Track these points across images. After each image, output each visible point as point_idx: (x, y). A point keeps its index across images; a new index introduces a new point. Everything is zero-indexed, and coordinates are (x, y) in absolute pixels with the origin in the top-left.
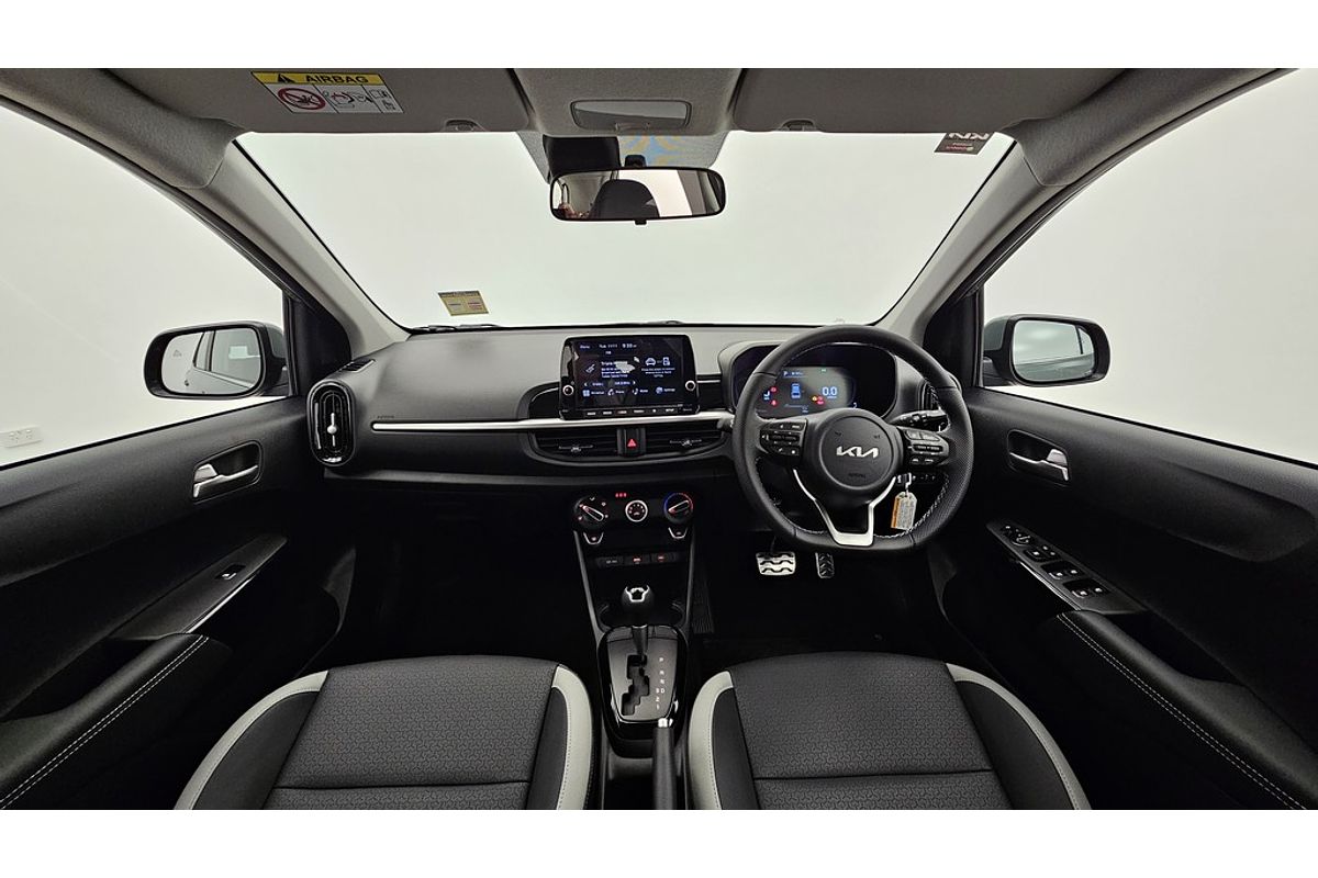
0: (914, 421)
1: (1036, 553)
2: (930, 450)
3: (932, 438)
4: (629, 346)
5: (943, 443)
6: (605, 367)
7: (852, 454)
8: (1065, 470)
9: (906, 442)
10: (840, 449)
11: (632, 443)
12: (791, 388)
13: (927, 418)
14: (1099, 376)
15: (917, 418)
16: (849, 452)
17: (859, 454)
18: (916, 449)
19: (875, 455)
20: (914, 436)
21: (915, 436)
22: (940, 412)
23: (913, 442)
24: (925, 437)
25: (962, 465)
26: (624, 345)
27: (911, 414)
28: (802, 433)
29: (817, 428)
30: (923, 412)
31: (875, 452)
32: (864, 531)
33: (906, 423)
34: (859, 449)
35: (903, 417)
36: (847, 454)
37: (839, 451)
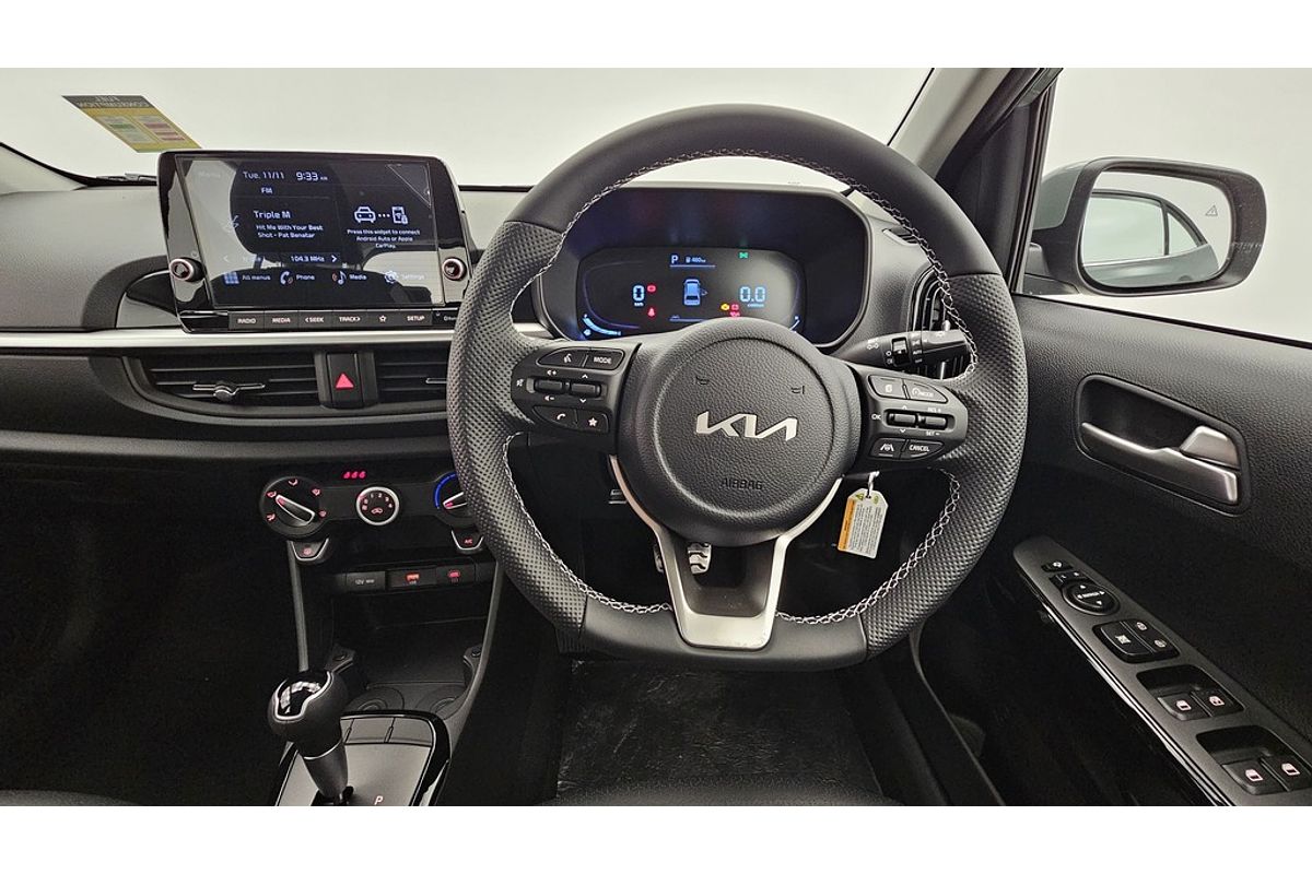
0: (895, 354)
1: (1123, 639)
2: (923, 425)
3: (930, 395)
4: (312, 177)
5: (956, 407)
6: (264, 221)
7: (732, 433)
8: (1229, 480)
9: (867, 403)
10: (703, 419)
11: (344, 382)
12: (683, 289)
13: (921, 346)
14: (1235, 280)
15: (900, 347)
16: (726, 426)
17: (750, 432)
18: (891, 422)
19: (791, 434)
20: (888, 389)
21: (892, 389)
22: (948, 336)
23: (885, 404)
24: (915, 392)
25: (995, 461)
26: (300, 176)
27: (888, 338)
28: (617, 375)
29: (655, 363)
30: (915, 334)
31: (790, 426)
32: (754, 610)
33: (876, 359)
34: (751, 420)
35: (873, 343)
36: (720, 433)
37: (702, 425)
